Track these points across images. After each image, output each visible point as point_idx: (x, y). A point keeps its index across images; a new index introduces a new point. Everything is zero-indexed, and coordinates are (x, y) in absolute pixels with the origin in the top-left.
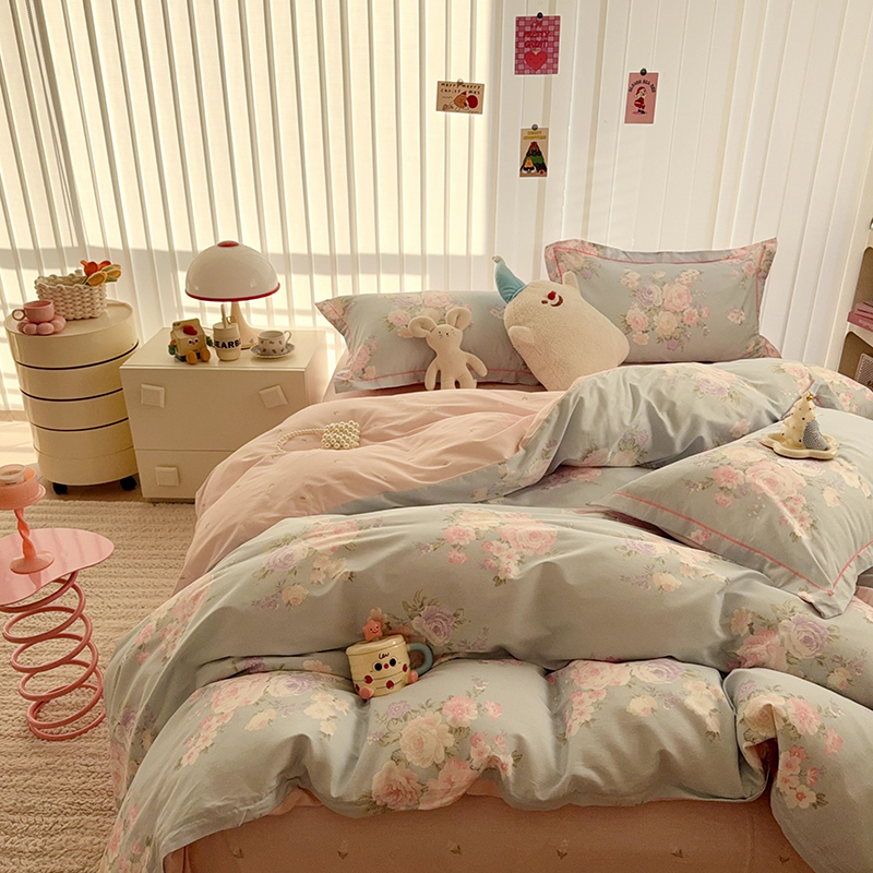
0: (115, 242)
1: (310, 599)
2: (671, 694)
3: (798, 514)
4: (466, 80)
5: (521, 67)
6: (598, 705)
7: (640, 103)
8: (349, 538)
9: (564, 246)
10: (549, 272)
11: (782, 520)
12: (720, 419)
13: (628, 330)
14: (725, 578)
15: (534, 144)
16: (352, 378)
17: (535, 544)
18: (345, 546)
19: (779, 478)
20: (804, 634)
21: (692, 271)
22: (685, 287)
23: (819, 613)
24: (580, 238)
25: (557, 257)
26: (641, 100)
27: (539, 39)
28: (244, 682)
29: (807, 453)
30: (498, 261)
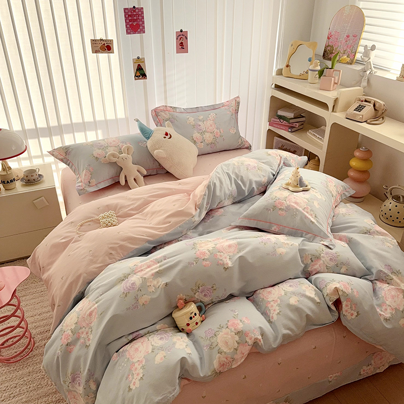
1: (152, 300)
2: (300, 293)
3: (310, 213)
4: (104, 39)
5: (129, 31)
6: (279, 305)
7: (182, 44)
8: (156, 268)
9: (159, 109)
10: (154, 121)
11: (306, 217)
12: (258, 179)
13: (195, 142)
15: (139, 65)
16: (85, 187)
18: (157, 272)
19: (298, 201)
20: (330, 257)
21: (212, 114)
22: (212, 121)
23: (330, 248)
24: (164, 105)
25: (156, 113)
26: (182, 43)
27: (135, 18)
29: (301, 189)
30: (137, 121)
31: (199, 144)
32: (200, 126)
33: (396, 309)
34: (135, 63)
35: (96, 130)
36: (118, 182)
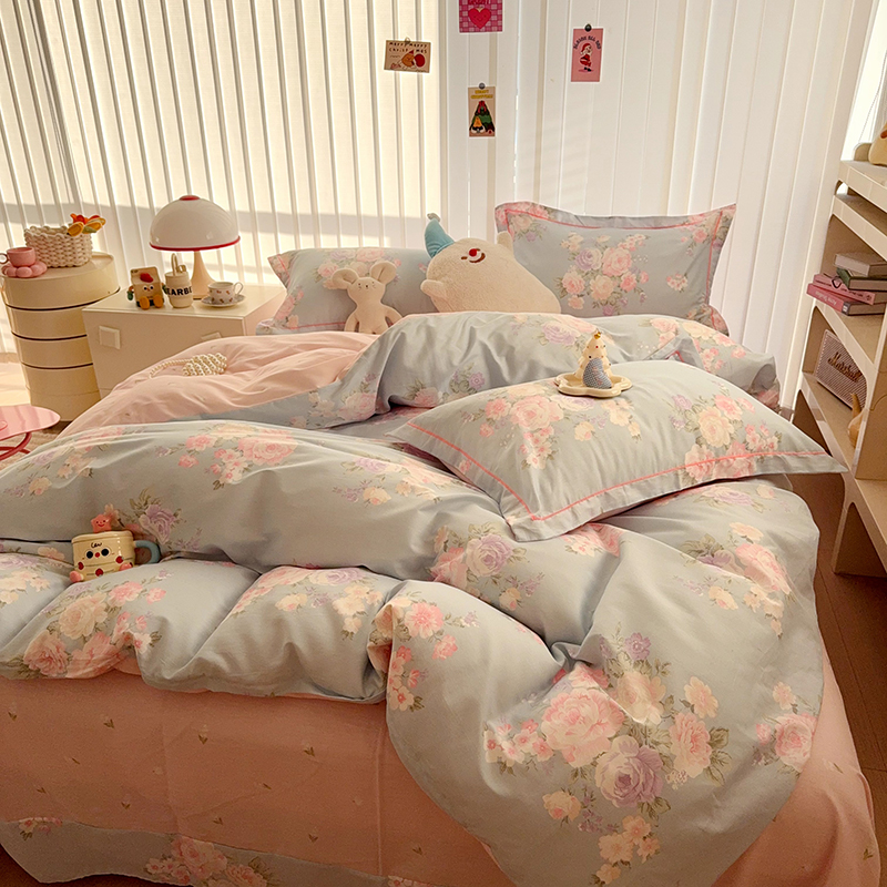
2: (326, 595)
3: (540, 445)
4: (413, 39)
5: (466, 25)
6: (256, 600)
7: (586, 60)
8: (108, 440)
9: (515, 208)
11: (522, 449)
13: (563, 293)
14: (436, 497)
15: (482, 103)
16: (274, 326)
17: (269, 455)
18: (99, 446)
19: (540, 412)
20: (488, 553)
21: (639, 236)
22: (628, 252)
23: (514, 536)
24: (530, 202)
26: (587, 57)
30: (433, 217)
31: (572, 298)
32: (590, 256)
34: (473, 97)
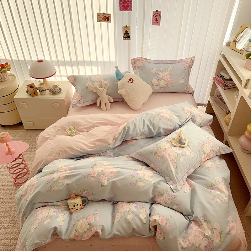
0: (8, 58)
1: (58, 190)
2: (137, 214)
3: (173, 165)
4: (106, 13)
5: (121, 9)
6: (121, 216)
8: (68, 173)
9: (137, 59)
10: (132, 66)
11: (169, 166)
12: (165, 127)
13: (152, 85)
14: (153, 182)
15: (126, 31)
16: (77, 103)
17: (111, 175)
18: (67, 176)
19: (171, 154)
20: (169, 197)
21: (170, 67)
22: (168, 73)
24: (141, 57)
25: (134, 62)
26: (156, 19)
27: (126, 1)
28: (44, 209)
29: (179, 145)
30: (117, 67)
31: (155, 87)
32: (159, 74)
33: (193, 244)
34: (124, 29)
35: (98, 66)
36: (96, 103)
